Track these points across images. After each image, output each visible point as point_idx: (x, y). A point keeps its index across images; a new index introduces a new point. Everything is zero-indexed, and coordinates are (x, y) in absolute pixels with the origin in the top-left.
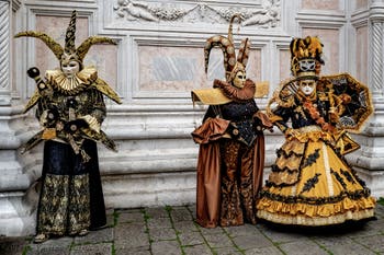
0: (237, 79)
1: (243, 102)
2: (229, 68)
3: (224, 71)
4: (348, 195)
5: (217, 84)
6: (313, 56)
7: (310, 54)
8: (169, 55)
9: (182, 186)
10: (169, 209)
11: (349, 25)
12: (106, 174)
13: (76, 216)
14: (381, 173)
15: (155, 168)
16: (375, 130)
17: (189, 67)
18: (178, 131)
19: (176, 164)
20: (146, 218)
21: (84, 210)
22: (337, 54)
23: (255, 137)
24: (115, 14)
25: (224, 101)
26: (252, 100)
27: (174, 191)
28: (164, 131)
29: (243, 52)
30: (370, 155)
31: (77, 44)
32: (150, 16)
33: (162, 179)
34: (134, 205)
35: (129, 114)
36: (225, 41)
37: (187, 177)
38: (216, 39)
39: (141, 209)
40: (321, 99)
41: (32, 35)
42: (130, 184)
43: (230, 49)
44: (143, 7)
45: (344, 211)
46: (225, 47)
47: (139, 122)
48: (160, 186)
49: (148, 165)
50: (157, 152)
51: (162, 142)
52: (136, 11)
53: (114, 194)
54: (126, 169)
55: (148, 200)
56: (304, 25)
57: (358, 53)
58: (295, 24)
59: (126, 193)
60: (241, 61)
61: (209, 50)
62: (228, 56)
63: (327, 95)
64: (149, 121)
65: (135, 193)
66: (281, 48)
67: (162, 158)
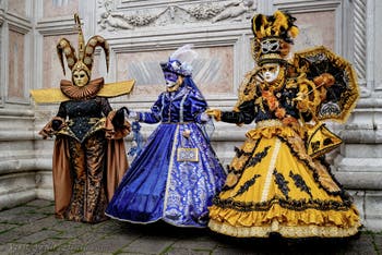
0: (74, 78)
6: (277, 34)
40: (288, 87)
44: (120, 17)
63: (296, 81)
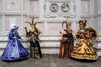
0: (69, 29)
1: (70, 34)
2: (67, 27)
3: (66, 27)
4: (86, 54)
5: (65, 30)
7: (82, 23)
8: (53, 25)
9: (56, 50)
10: (53, 55)
11: (92, 17)
12: (42, 47)
13: (36, 55)
14: (100, 50)
15: (51, 47)
16: (98, 41)
17: (57, 27)
18: (55, 40)
19: (55, 46)
20: (49, 56)
21: (38, 54)
22: (90, 24)
23: (72, 41)
24: (43, 17)
25: (66, 33)
26: (72, 34)
27: (54, 51)
28: (52, 40)
29: (70, 24)
30: (97, 46)
31: (34, 23)
32: (50, 17)
33: (52, 49)
34: (47, 53)
35: (46, 36)
36: (66, 22)
37: (57, 49)
38: (65, 21)
39: (48, 54)
41: (27, 22)
42: (46, 49)
43: (68, 23)
45: (84, 57)
46: (67, 23)
47: (48, 38)
48: (51, 50)
49: (49, 46)
50: (51, 44)
51: (52, 42)
52: (47, 16)
53: (43, 51)
54: (45, 47)
55: (49, 53)
56: (82, 18)
57: (95, 23)
58: (80, 17)
59: (45, 51)
60: (69, 26)
61: (63, 23)
62: (67, 25)
63: (87, 32)
64: (49, 38)
65: (47, 51)
66: (77, 23)
67: (52, 45)
